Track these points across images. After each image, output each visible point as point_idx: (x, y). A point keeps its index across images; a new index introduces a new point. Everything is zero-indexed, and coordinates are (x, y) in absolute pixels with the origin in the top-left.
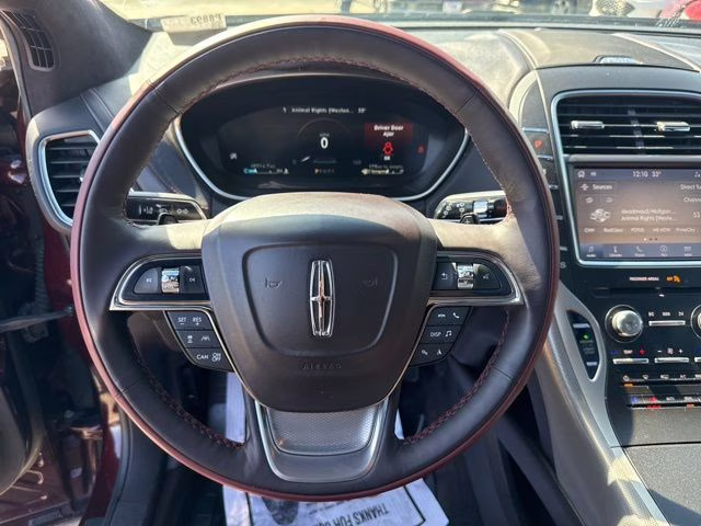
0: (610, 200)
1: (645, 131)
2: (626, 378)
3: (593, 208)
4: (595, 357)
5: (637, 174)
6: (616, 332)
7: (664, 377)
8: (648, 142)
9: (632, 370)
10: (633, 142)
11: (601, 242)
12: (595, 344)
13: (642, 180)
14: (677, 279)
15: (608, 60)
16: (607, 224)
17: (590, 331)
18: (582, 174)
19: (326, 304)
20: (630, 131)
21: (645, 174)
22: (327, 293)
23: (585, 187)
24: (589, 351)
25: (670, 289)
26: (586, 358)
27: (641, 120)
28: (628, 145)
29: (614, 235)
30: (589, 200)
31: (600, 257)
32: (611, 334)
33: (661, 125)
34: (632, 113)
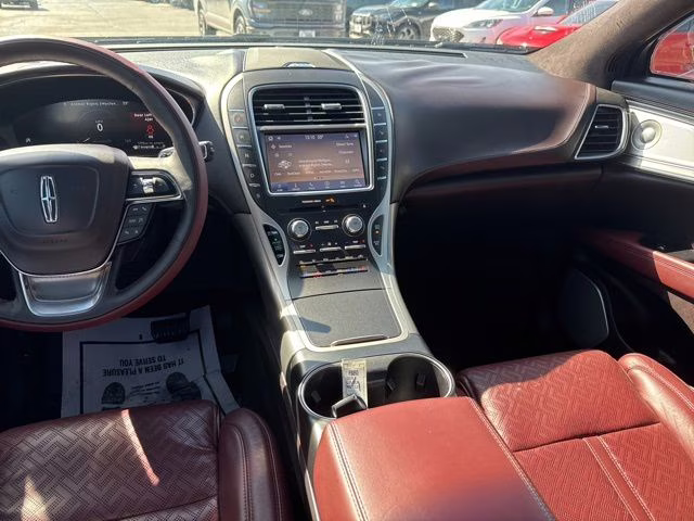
0: (290, 155)
1: (314, 110)
2: (301, 263)
3: (280, 160)
4: (283, 252)
5: (308, 137)
6: (294, 235)
7: (326, 260)
8: (315, 117)
9: (305, 257)
10: (306, 117)
11: (285, 181)
12: (282, 244)
13: (311, 140)
14: (332, 200)
15: (292, 65)
16: (290, 170)
17: (279, 236)
18: (271, 138)
19: (53, 202)
20: (304, 110)
21: (313, 137)
22: (52, 195)
23: (273, 147)
24: (278, 248)
25: (329, 206)
26: (276, 253)
27: (312, 103)
28: (303, 119)
29: (294, 177)
30: (277, 155)
31: (285, 190)
32: (291, 236)
33: (323, 106)
34: (306, 99)
